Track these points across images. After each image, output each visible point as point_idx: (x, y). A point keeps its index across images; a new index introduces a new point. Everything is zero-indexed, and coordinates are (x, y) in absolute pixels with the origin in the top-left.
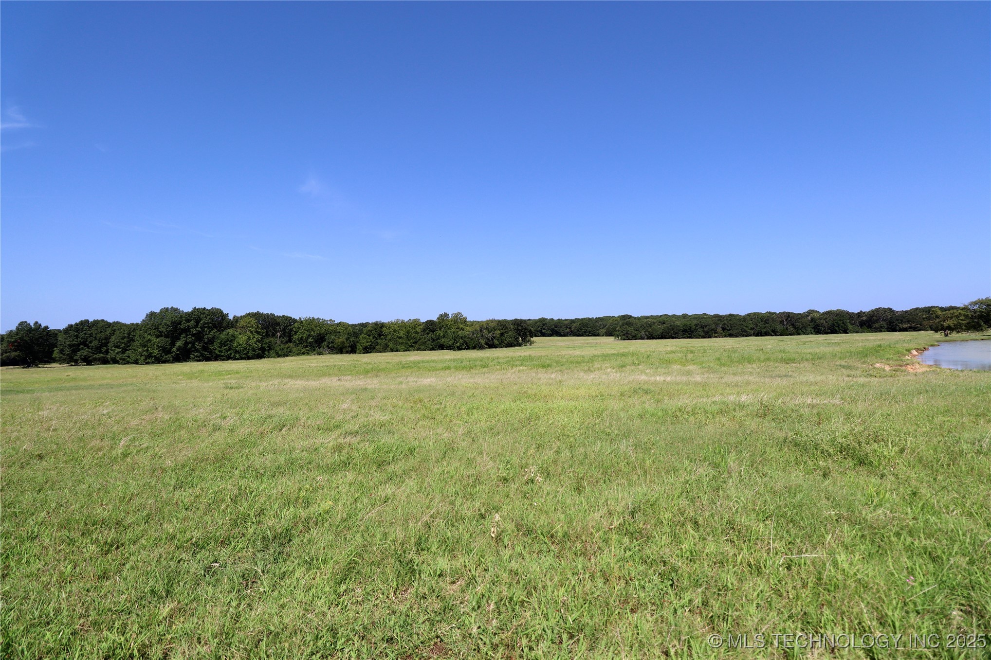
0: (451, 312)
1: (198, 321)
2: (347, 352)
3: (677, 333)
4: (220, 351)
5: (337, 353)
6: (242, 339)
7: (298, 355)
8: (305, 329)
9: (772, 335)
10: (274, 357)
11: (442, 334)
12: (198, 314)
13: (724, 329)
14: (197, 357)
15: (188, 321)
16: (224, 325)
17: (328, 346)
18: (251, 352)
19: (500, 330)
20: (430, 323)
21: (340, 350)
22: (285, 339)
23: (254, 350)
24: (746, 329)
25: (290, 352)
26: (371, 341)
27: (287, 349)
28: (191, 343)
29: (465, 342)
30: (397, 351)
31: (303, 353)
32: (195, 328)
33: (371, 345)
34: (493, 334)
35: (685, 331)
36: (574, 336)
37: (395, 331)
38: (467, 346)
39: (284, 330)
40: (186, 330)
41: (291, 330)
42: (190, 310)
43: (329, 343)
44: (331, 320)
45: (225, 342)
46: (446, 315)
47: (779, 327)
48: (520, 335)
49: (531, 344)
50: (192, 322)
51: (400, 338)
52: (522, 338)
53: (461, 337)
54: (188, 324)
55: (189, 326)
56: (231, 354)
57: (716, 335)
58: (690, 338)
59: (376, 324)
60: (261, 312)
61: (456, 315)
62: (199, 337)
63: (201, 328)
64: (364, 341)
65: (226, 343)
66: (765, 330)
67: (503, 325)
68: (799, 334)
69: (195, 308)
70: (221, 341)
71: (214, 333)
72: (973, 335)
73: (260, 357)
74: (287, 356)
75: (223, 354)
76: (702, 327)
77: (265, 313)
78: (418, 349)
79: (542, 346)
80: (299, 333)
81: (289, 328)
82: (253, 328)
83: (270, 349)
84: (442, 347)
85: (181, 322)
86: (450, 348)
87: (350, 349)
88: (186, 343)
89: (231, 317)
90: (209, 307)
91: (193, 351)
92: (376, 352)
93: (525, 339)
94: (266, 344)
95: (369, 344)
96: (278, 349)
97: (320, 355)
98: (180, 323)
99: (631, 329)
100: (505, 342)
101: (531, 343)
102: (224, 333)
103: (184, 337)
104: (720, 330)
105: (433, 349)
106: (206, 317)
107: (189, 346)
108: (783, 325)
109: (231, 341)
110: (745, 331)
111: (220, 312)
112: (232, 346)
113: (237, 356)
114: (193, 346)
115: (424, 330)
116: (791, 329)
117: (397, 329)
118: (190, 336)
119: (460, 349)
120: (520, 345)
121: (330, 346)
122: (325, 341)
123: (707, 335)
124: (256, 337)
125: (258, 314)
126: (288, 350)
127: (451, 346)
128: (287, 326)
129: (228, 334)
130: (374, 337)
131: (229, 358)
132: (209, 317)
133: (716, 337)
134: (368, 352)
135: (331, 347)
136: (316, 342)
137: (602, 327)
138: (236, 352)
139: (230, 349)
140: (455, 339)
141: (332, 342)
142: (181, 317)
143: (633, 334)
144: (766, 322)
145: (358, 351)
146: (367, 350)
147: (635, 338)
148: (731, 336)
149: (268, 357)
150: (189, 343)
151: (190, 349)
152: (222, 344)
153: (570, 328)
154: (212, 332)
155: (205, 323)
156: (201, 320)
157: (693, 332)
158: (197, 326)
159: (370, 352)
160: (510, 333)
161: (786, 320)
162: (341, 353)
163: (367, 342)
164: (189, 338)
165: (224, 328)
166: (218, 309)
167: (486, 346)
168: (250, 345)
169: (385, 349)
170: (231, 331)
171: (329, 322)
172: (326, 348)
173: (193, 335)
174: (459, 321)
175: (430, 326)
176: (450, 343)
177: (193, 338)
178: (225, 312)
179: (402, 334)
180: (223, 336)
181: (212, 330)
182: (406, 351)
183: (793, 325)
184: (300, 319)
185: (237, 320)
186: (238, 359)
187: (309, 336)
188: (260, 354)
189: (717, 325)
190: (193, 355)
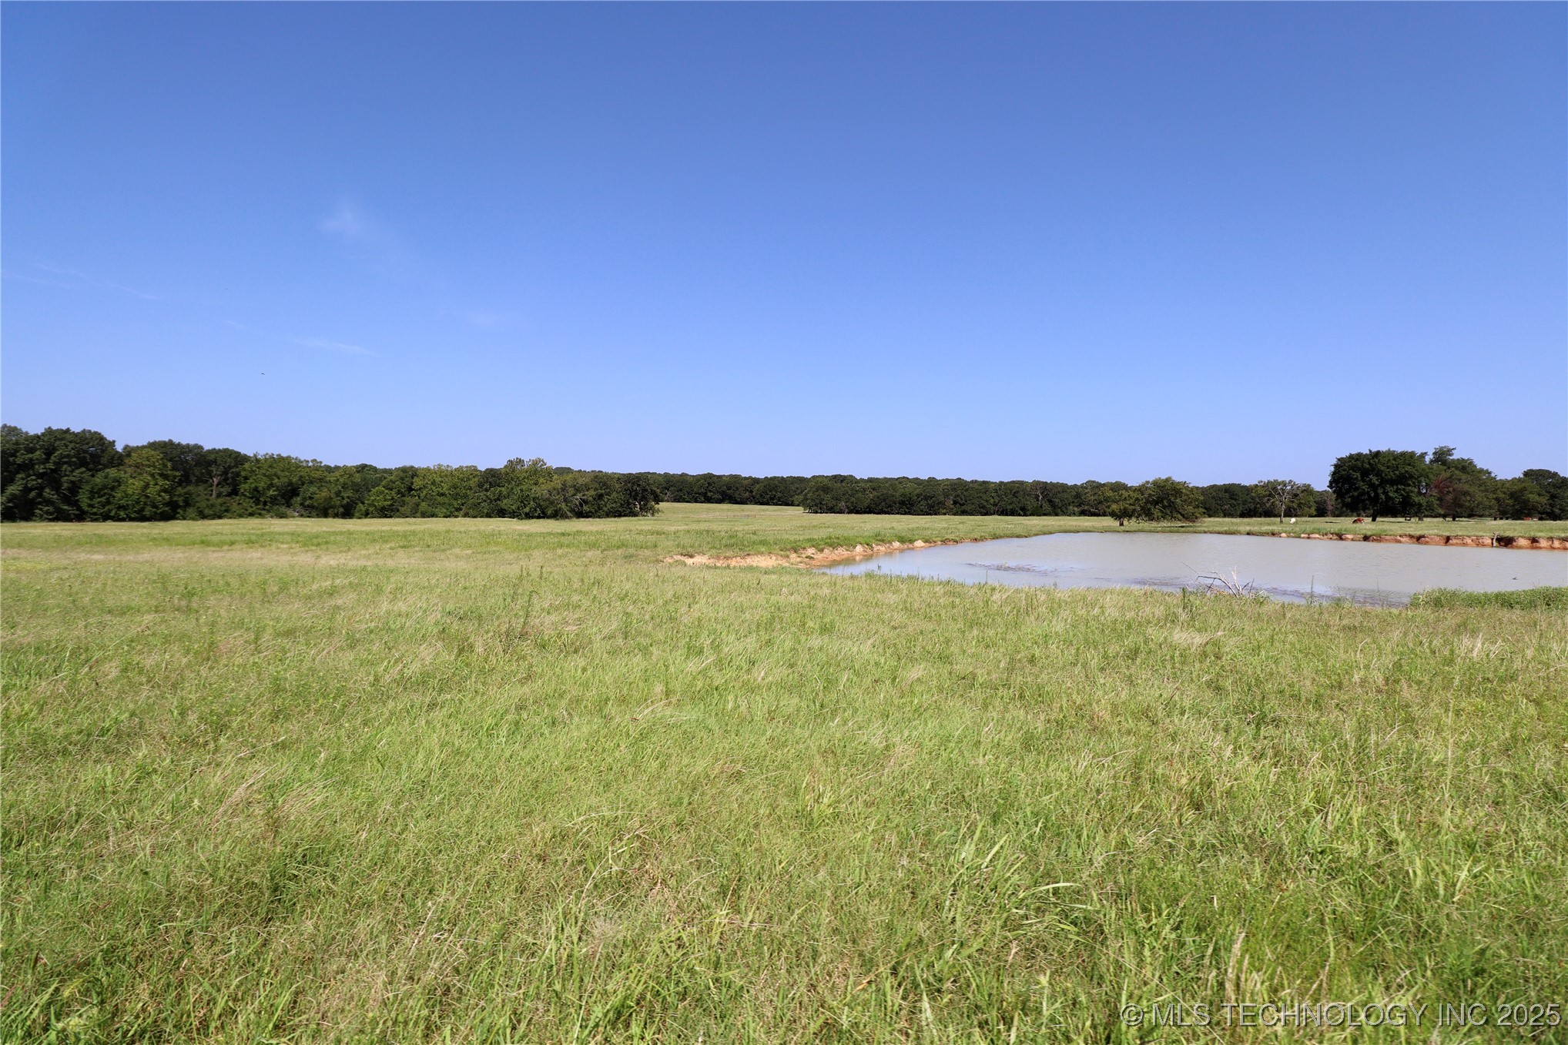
0: (528, 457)
1: (49, 454)
2: (336, 516)
3: (890, 506)
4: (90, 506)
5: (318, 516)
6: (134, 485)
7: (241, 516)
8: (264, 475)
9: (1019, 515)
10: (193, 519)
11: (505, 493)
12: (53, 441)
13: (955, 503)
14: (47, 513)
15: (32, 450)
16: (104, 460)
17: (302, 504)
18: (148, 508)
19: (596, 489)
20: (492, 473)
21: (324, 511)
22: (226, 489)
23: (154, 506)
24: (985, 504)
25: (227, 511)
26: (393, 499)
27: (221, 505)
28: (36, 488)
29: (539, 505)
30: (433, 516)
31: (251, 515)
32: (43, 463)
33: (392, 505)
34: (584, 495)
35: (902, 503)
36: (756, 503)
37: (434, 483)
38: (543, 513)
39: (225, 473)
40: (27, 467)
41: (238, 474)
42: (40, 431)
43: (305, 499)
44: (314, 461)
45: (100, 490)
46: (520, 461)
47: (1030, 503)
48: (636, 500)
49: (653, 515)
50: (38, 453)
51: (443, 495)
52: (640, 504)
53: (534, 499)
54: (30, 456)
55: (31, 460)
56: (110, 511)
57: (945, 511)
58: (910, 513)
59: (404, 470)
60: (176, 441)
61: (535, 463)
62: (52, 479)
63: (54, 463)
64: (377, 496)
65: (102, 493)
66: (1011, 507)
67: (602, 482)
68: (1057, 515)
69: (50, 428)
70: (93, 488)
71: (81, 473)
72: (1146, 525)
73: (166, 517)
74: (220, 517)
75: (95, 510)
76: (926, 498)
77: (184, 442)
78: (466, 515)
79: (674, 517)
80: (251, 480)
81: (234, 470)
82: (155, 467)
83: (187, 504)
84: (502, 513)
85: (17, 451)
86: (514, 515)
87: (341, 510)
88: (27, 490)
89: (119, 448)
90: (76, 428)
91: (40, 503)
92: (399, 517)
93: (645, 505)
94: (180, 495)
95: (389, 503)
96: (203, 504)
97: (281, 517)
98: (14, 455)
99: (827, 498)
100: (605, 509)
101: (654, 512)
102: (100, 474)
103: (23, 479)
104: (950, 503)
105: (489, 516)
106: (67, 446)
107: (33, 494)
108: (1038, 500)
109: (113, 489)
110: (983, 507)
111: (98, 438)
112: (114, 497)
113: (122, 514)
114: (40, 495)
115: (481, 485)
116: (1046, 506)
117: (438, 480)
118: (33, 477)
119: (528, 516)
120: (635, 515)
121: (307, 503)
122: (298, 495)
123: (932, 509)
124: (160, 483)
125: (169, 445)
126: (223, 508)
127: (514, 512)
128: (230, 467)
129: (106, 477)
130: (399, 492)
131: (106, 517)
132: (71, 445)
133: (945, 514)
134: (386, 516)
135: (308, 506)
136: (283, 496)
137: (799, 491)
138: (120, 507)
139: (108, 503)
140: (524, 500)
141: (311, 498)
142: (17, 443)
143: (830, 505)
144: (1015, 495)
145: (357, 514)
146: (385, 512)
147: (831, 510)
148: (964, 513)
149: (184, 519)
150: (31, 490)
151: (34, 499)
152: (93, 494)
153: (751, 492)
154: (78, 471)
155: (62, 456)
156: (55, 449)
157: (912, 505)
158: (47, 460)
159: (391, 517)
160: (614, 495)
161: (1042, 493)
162: (326, 515)
163: (385, 500)
164: (32, 480)
165: (103, 465)
166: (95, 433)
167: (569, 514)
168: (148, 497)
169: (415, 513)
170: (112, 472)
171: (310, 464)
172: (299, 508)
173: (41, 476)
174: (538, 471)
175: (492, 478)
176: (513, 507)
177: (40, 481)
178: (109, 438)
179: (445, 488)
180: (99, 479)
181: (79, 468)
182: (449, 516)
183: (1050, 501)
184: (255, 455)
185: (129, 451)
186: (123, 520)
187: (272, 485)
188: (169, 512)
189: (947, 496)
190: (41, 509)
